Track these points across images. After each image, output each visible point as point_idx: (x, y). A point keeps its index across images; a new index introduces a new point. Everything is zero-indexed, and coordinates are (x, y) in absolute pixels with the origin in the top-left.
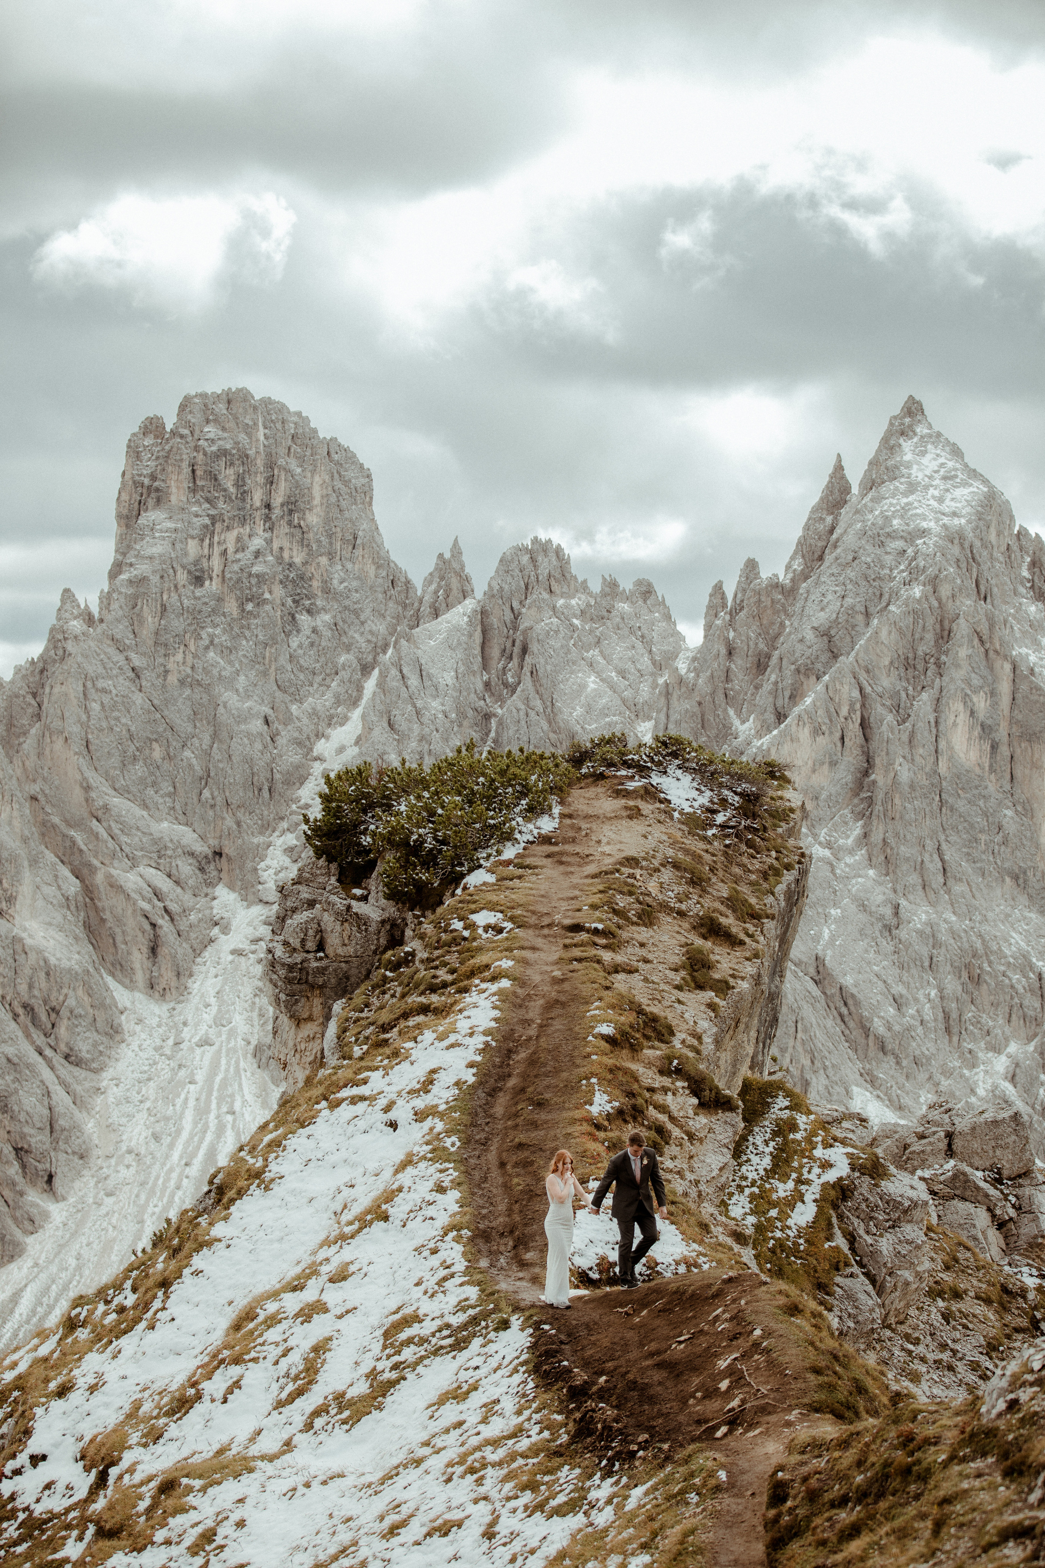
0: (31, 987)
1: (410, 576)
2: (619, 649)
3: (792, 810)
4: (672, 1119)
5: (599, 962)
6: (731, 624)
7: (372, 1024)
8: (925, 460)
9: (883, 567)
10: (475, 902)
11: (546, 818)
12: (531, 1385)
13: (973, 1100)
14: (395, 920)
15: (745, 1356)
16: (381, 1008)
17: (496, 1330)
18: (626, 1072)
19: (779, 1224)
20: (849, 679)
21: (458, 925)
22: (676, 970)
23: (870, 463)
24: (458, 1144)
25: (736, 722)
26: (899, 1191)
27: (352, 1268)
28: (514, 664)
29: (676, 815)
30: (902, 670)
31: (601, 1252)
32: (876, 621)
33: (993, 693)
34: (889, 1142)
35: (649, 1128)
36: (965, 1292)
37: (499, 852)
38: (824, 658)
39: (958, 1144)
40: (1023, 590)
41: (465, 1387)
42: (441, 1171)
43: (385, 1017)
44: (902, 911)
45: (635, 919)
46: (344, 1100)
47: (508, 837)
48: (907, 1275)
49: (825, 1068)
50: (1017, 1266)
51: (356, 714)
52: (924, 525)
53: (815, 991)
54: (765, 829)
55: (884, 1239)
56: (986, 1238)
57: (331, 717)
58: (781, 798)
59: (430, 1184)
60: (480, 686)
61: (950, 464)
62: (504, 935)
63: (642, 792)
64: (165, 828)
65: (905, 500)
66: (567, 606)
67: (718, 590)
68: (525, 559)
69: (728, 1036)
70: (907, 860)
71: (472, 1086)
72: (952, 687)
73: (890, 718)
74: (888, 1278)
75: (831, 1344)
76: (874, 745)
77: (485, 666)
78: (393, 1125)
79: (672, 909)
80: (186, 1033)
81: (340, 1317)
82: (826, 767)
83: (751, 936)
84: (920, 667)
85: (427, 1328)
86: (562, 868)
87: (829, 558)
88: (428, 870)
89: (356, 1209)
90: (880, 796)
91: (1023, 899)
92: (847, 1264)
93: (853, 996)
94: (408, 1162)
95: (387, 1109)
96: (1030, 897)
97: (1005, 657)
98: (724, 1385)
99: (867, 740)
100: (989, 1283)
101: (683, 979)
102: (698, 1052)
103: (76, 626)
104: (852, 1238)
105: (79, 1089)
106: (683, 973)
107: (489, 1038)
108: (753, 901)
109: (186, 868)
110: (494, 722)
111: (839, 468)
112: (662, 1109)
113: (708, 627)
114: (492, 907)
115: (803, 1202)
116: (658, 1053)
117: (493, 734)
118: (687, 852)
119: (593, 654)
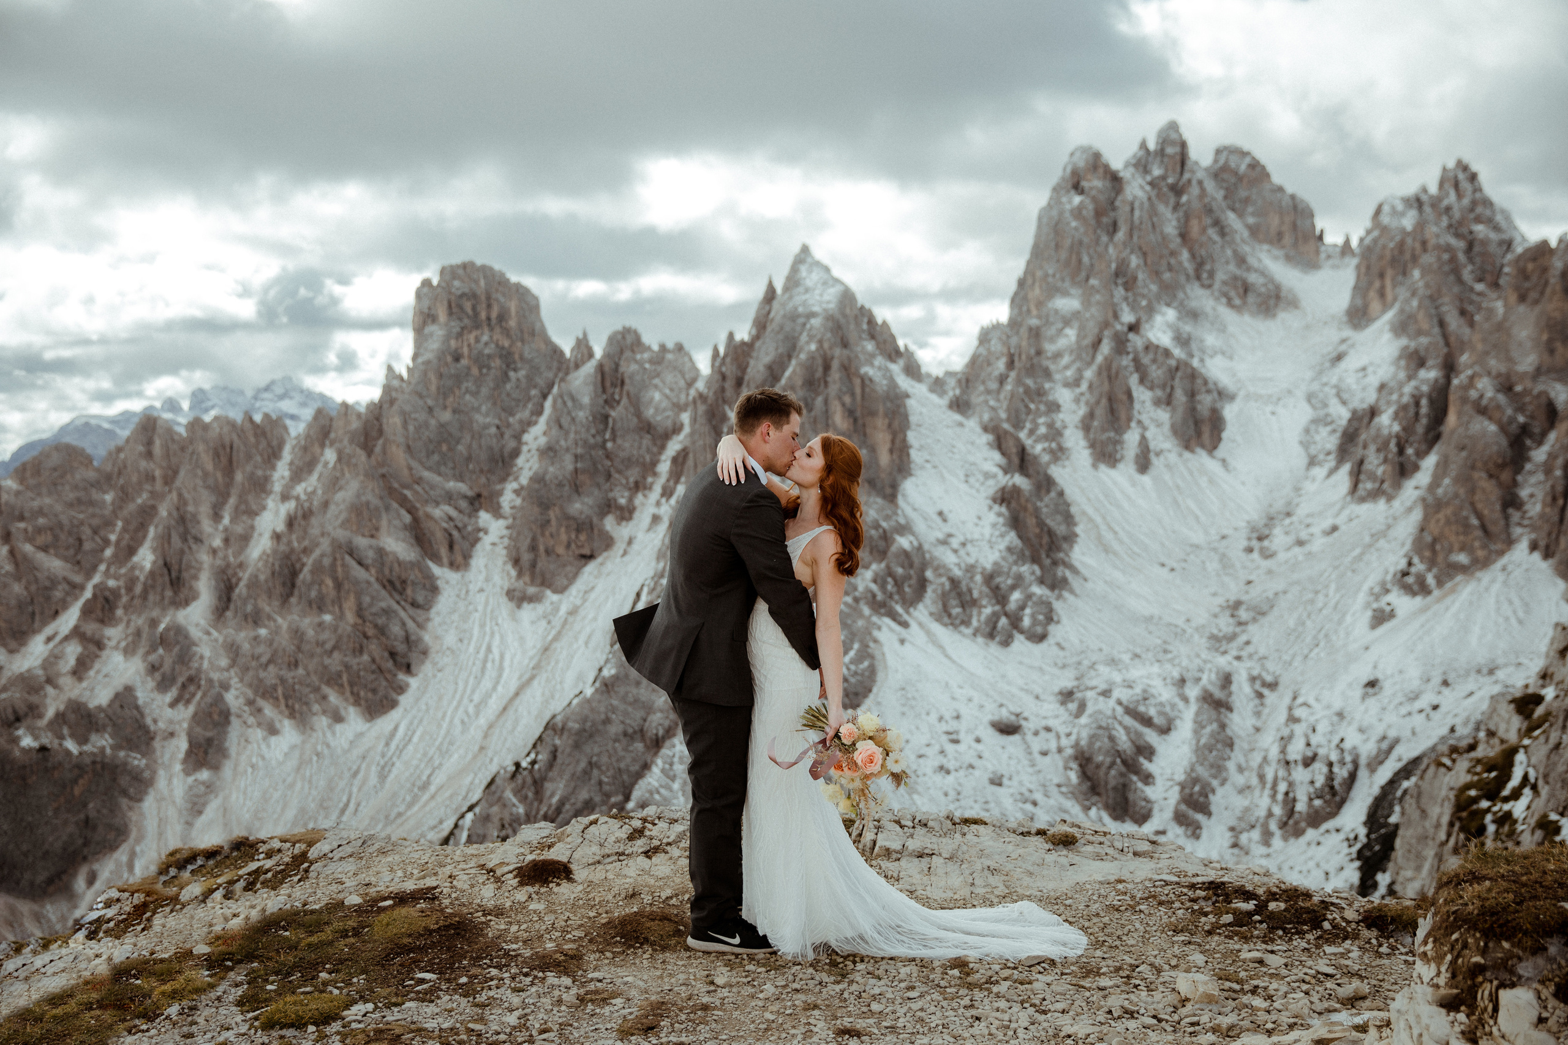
0: (391, 571)
2: (669, 378)
6: (723, 364)
8: (812, 276)
9: (795, 333)
23: (786, 279)
28: (617, 390)
32: (793, 361)
40: (864, 338)
51: (543, 420)
52: (814, 310)
57: (530, 422)
60: (601, 400)
61: (824, 277)
64: (452, 485)
65: (804, 297)
67: (715, 349)
68: (619, 337)
72: (832, 393)
77: (604, 391)
80: (471, 587)
87: (769, 329)
97: (857, 375)
103: (396, 383)
105: (420, 620)
109: (463, 504)
110: (610, 421)
111: (770, 283)
113: (713, 366)
119: (656, 381)
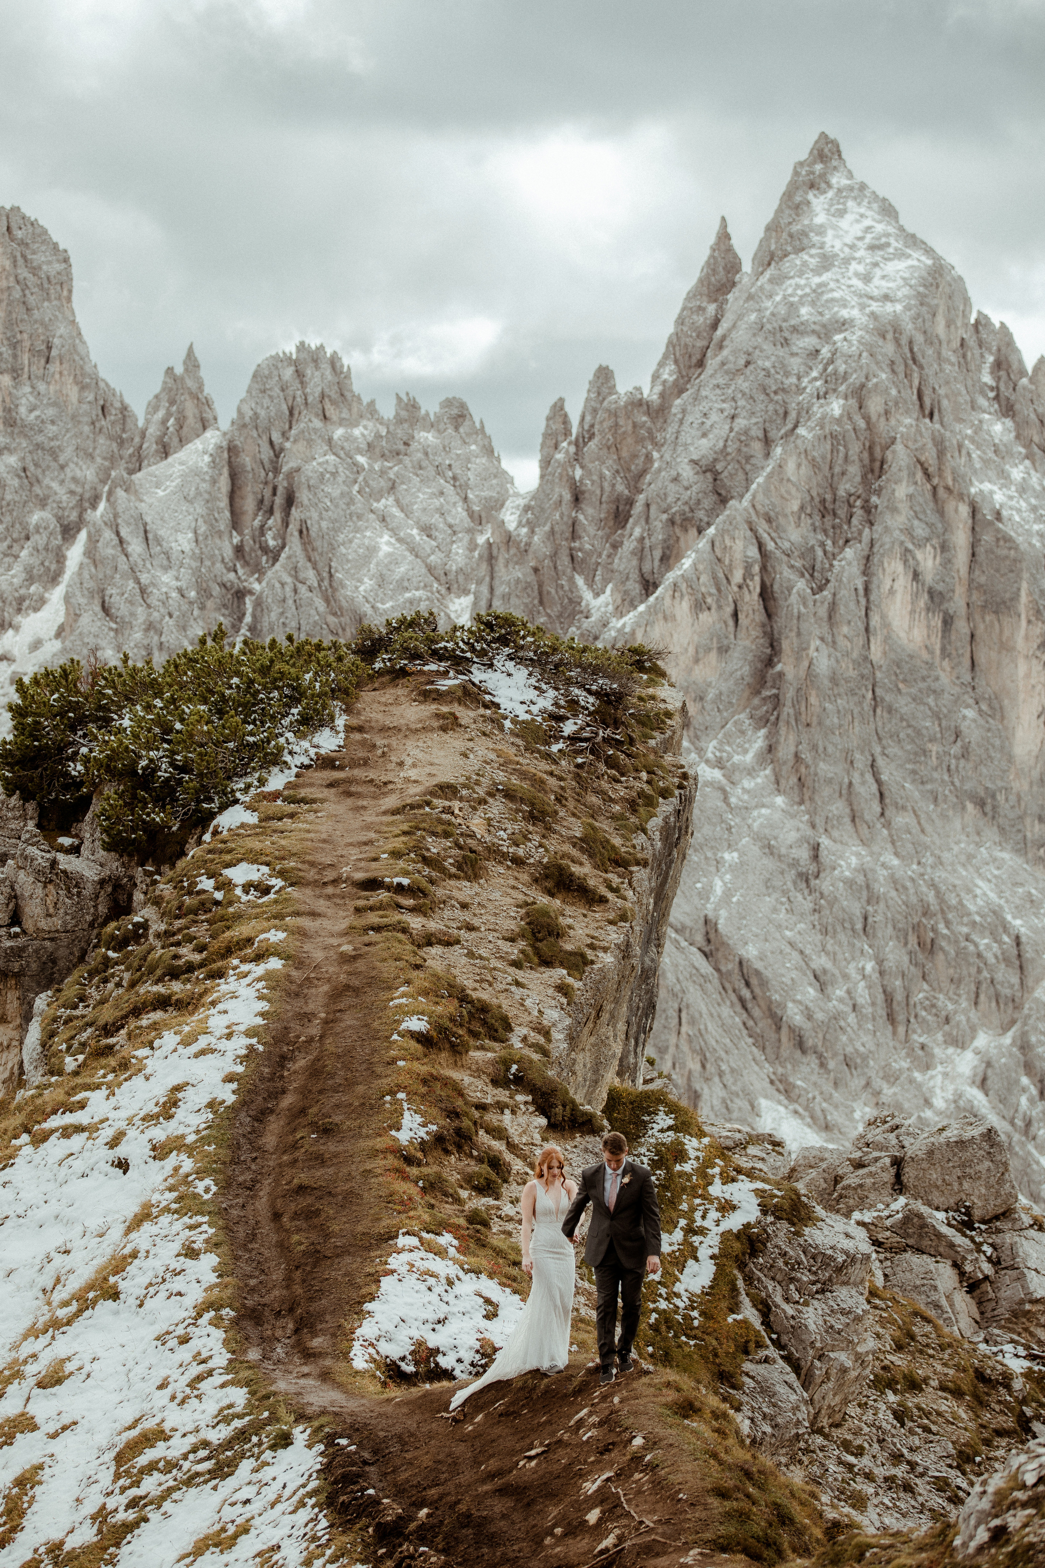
1: (128, 400)
2: (422, 497)
3: (669, 715)
4: (512, 1147)
5: (404, 930)
6: (577, 458)
7: (90, 1025)
8: (844, 223)
9: (787, 374)
10: (230, 851)
11: (327, 732)
12: (324, 1523)
13: (928, 1114)
14: (119, 879)
15: (621, 1475)
16: (103, 1002)
17: (273, 1447)
18: (447, 1082)
19: (663, 1291)
20: (743, 531)
21: (206, 884)
22: (512, 940)
23: (768, 229)
24: (214, 1189)
25: (587, 596)
26: (829, 1242)
27: (69, 1367)
28: (275, 520)
29: (508, 724)
30: (817, 518)
31: (416, 1335)
32: (779, 450)
33: (944, 547)
34: (813, 1173)
35: (480, 1160)
36: (926, 1380)
37: (262, 782)
38: (707, 503)
39: (910, 1174)
40: (982, 402)
41: (231, 1529)
42: (191, 1228)
43: (107, 1014)
44: (823, 853)
45: (453, 870)
46: (52, 1131)
47: (274, 760)
48: (843, 1357)
49: (721, 1074)
50: (996, 1343)
51: (56, 595)
52: (845, 313)
53: (705, 967)
54: (632, 741)
55: (810, 1309)
56: (952, 1305)
57: (21, 600)
58: (653, 698)
59: (176, 1247)
60: (228, 552)
61: (880, 228)
62: (272, 896)
63: (460, 693)
65: (817, 280)
66: (347, 438)
67: (558, 410)
68: (288, 373)
69: (586, 1031)
70: (829, 781)
71: (232, 1108)
72: (887, 539)
73: (801, 585)
74: (817, 1363)
75: (741, 1455)
76: (780, 621)
77: (236, 523)
78: (123, 1165)
79: (505, 855)
81: (54, 1436)
82: (713, 655)
83: (615, 890)
84: (842, 512)
85: (176, 1447)
86: (350, 801)
87: (712, 363)
88: (163, 808)
89: (74, 1284)
90: (789, 694)
91: (991, 834)
92: (760, 1345)
93: (758, 973)
94: (144, 1216)
95: (114, 1143)
96: (1002, 830)
97: (961, 497)
98: (593, 1517)
99: (769, 615)
100: (959, 1368)
101: (522, 952)
102: (545, 1053)
104: (765, 1308)
106: (522, 944)
107: (254, 1041)
108: (617, 841)
110: (249, 602)
111: (724, 236)
112: (498, 1133)
113: (546, 463)
114: (254, 858)
115: (697, 1259)
116: (490, 1055)
117: (248, 619)
118: (524, 775)
119: (386, 503)
